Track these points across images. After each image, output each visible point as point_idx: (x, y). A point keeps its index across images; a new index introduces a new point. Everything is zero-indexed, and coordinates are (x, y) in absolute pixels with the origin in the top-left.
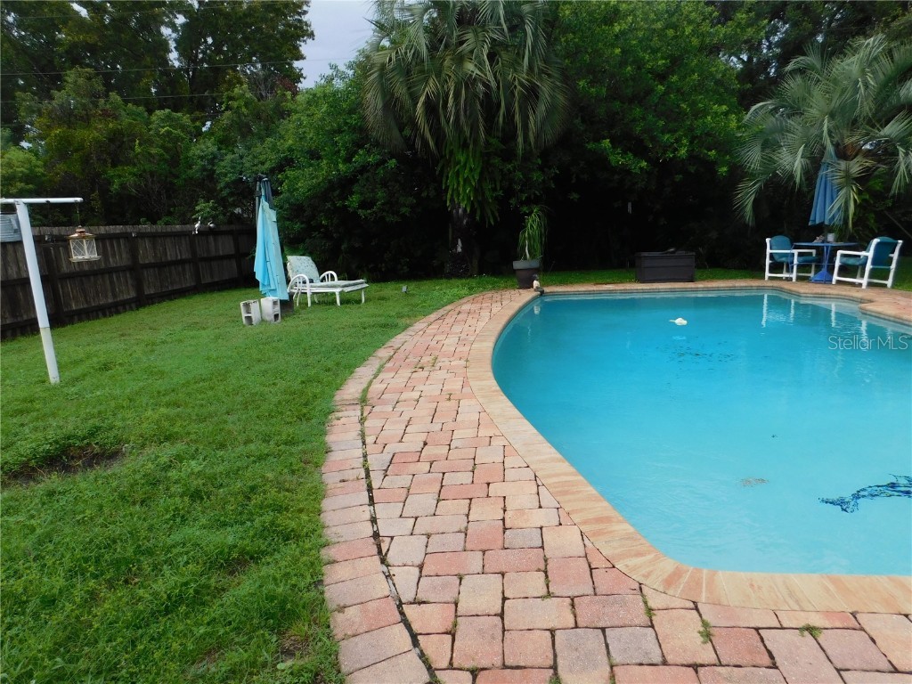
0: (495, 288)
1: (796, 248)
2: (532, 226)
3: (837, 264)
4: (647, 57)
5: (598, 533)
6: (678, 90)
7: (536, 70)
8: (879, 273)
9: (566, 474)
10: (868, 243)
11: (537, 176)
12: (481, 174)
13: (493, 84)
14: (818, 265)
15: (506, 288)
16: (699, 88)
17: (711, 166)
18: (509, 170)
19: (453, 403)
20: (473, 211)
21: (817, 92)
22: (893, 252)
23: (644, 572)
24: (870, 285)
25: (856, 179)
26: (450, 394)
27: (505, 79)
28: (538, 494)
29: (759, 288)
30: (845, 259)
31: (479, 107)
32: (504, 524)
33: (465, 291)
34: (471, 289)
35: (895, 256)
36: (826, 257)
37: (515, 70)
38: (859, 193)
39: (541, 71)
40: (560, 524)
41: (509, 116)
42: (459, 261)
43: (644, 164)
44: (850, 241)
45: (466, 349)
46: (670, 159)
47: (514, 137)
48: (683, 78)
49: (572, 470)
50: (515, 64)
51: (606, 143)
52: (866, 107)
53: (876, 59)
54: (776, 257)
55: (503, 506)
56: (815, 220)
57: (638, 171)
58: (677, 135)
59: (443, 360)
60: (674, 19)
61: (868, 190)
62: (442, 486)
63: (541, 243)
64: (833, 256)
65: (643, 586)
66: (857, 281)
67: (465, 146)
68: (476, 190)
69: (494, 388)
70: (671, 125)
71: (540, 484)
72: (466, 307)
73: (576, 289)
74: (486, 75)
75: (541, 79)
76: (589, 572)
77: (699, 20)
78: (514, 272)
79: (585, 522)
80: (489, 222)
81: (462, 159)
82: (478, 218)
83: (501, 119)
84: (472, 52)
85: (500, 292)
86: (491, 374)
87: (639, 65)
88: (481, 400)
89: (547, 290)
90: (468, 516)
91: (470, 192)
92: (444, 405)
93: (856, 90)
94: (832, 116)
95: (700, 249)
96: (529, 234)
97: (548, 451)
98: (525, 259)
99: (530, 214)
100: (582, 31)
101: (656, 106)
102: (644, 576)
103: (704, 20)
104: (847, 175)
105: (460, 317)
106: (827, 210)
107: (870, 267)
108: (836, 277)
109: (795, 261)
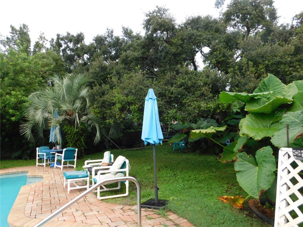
3: (56, 159)
54: (40, 156)
56: (51, 140)
66: (60, 166)
107: (63, 161)
108: (55, 165)
109: (45, 158)
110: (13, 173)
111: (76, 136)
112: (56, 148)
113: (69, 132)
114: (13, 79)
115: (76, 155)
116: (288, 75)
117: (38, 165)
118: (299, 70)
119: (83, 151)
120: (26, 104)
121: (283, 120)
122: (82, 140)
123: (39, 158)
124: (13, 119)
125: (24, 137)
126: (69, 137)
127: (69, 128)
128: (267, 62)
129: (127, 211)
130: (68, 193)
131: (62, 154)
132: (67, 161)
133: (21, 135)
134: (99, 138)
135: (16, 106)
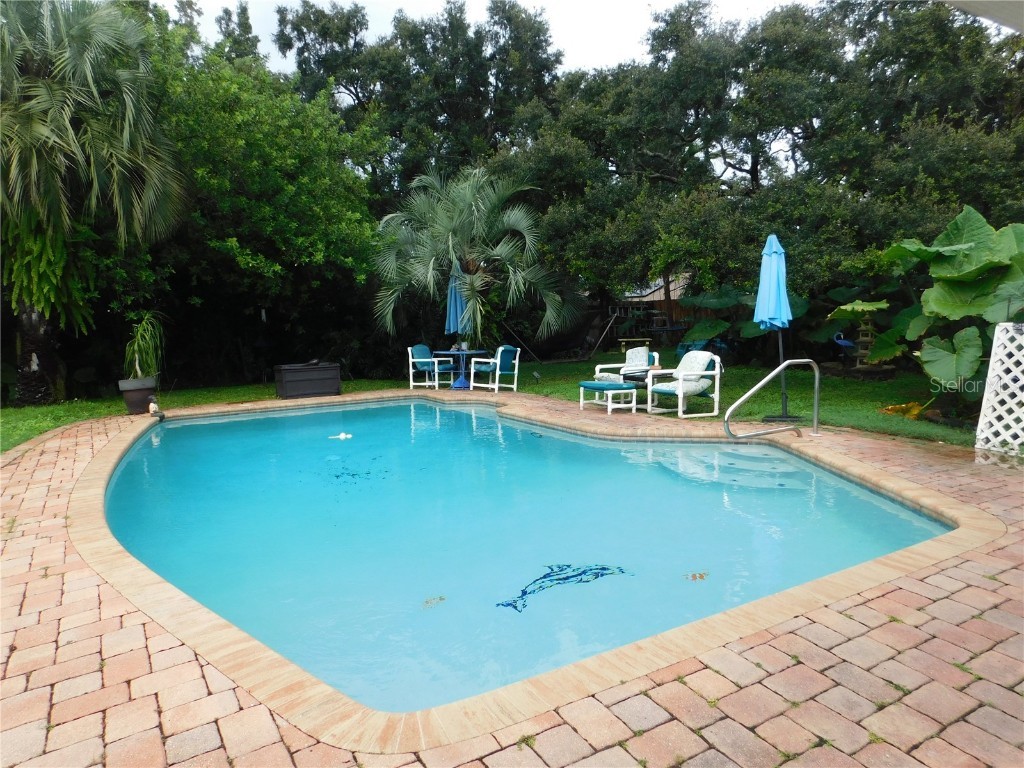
0: (93, 415)
1: (436, 356)
2: (143, 337)
3: (473, 371)
4: (274, 154)
5: (291, 706)
6: (310, 192)
7: (140, 150)
8: (506, 379)
9: (236, 642)
10: (495, 351)
11: (145, 275)
12: (65, 269)
13: (80, 158)
14: (455, 373)
15: (109, 415)
16: (329, 192)
17: (348, 273)
18: (107, 266)
19: (53, 580)
20: (55, 316)
21: (439, 209)
22: (515, 359)
23: (355, 736)
24: (500, 389)
25: (479, 292)
26: (46, 569)
27: (97, 155)
28: (204, 677)
29: (406, 398)
30: (478, 366)
31: (60, 184)
32: (162, 732)
33: (48, 423)
34: (57, 419)
35: (516, 362)
36: (463, 365)
37: (111, 145)
38: (483, 304)
39: (147, 152)
40: (241, 709)
41: (105, 198)
42: (34, 383)
43: (278, 268)
44: (480, 349)
45: (63, 500)
46: (306, 263)
47: (113, 225)
48: (314, 180)
49: (244, 635)
50: (112, 136)
51: (233, 242)
52: (480, 229)
53: (482, 187)
54: (418, 366)
55: (155, 707)
56: (449, 330)
57: (270, 274)
58: (311, 239)
59: (27, 521)
60: (300, 119)
61: (490, 302)
62: (52, 706)
63: (157, 356)
64: (468, 363)
65: (356, 754)
66: (490, 386)
67: (38, 230)
68: (58, 290)
69: (115, 550)
70: (304, 228)
71: (203, 663)
72: (52, 444)
73: (206, 411)
74: (69, 145)
75: (148, 161)
76: (289, 759)
77: (326, 124)
78: (119, 394)
79: (272, 697)
80: (81, 332)
81: (36, 249)
82: (62, 325)
83: (94, 201)
84: (45, 112)
85: (101, 421)
86: (106, 531)
87: (266, 161)
88: (98, 569)
89: (168, 414)
90: (102, 736)
91: (48, 291)
92: (37, 586)
93: (471, 213)
94: (455, 233)
95: (343, 360)
96: (139, 345)
97: (206, 617)
98: (136, 376)
99: (139, 321)
100: (197, 113)
101: (287, 205)
102: (355, 741)
103: (331, 125)
104: (472, 288)
105: (45, 458)
106: (459, 320)
107: (499, 373)
108: (473, 384)
109: (436, 370)
112: (460, 347)
116: (997, 204)
118: (1019, 195)
121: (998, 292)
123: (417, 370)
128: (957, 174)
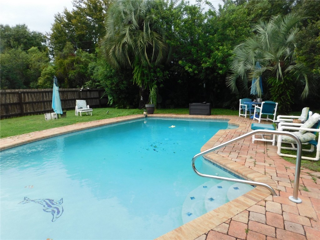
42: (142, 103)
56: (251, 93)
96: (151, 95)
98: (150, 103)
107: (261, 113)
108: (254, 117)
109: (246, 109)
110: (219, 120)
111: (280, 89)
112: (257, 100)
113: (273, 85)
114: (222, 34)
115: (276, 109)
117: (241, 116)
119: (289, 106)
120: (231, 58)
122: (287, 94)
123: (241, 109)
124: (221, 72)
125: (228, 89)
126: (273, 90)
127: (273, 81)
129: (302, 174)
130: (253, 143)
131: (260, 107)
132: (267, 115)
133: (227, 86)
134: (307, 93)
135: (224, 60)
